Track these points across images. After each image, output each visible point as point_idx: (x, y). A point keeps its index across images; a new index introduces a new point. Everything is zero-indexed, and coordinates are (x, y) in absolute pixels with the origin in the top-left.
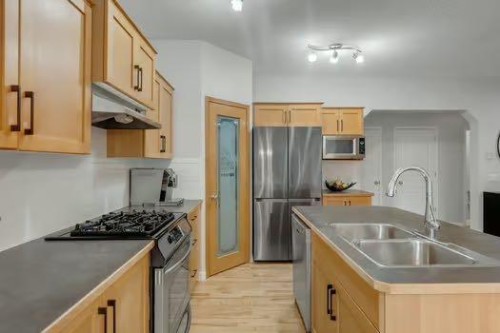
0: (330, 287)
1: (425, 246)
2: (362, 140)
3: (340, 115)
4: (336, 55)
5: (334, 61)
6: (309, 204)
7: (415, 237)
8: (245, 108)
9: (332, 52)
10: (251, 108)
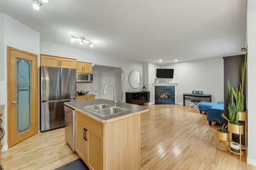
0: (85, 129)
1: (113, 109)
2: (92, 75)
3: (83, 65)
4: (82, 42)
5: (82, 44)
6: (69, 101)
7: (111, 107)
8: (36, 56)
9: (81, 40)
10: (39, 56)
